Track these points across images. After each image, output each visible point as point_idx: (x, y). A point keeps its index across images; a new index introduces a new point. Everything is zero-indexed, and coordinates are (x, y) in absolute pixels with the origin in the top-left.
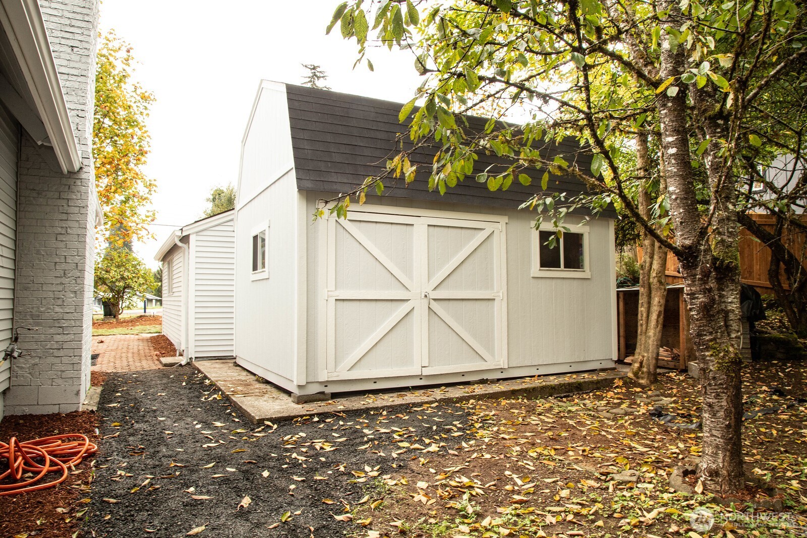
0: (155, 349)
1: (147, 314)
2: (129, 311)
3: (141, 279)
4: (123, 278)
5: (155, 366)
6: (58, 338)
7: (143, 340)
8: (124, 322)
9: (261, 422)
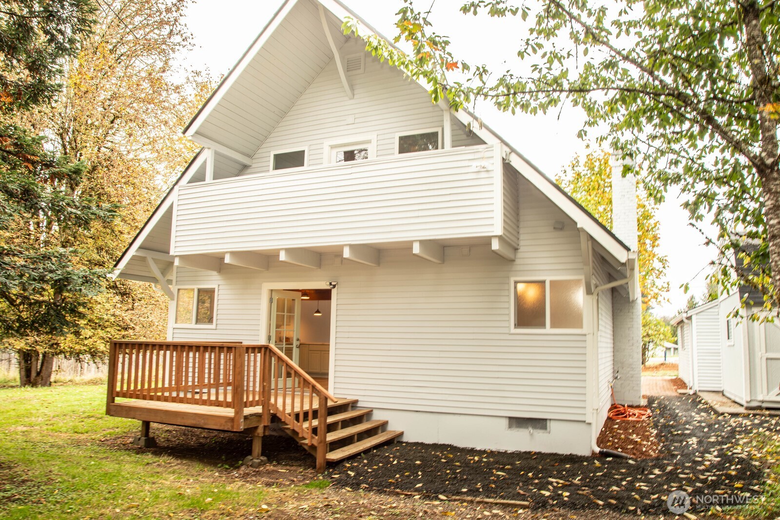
0: (674, 385)
1: (667, 362)
2: (653, 359)
3: (661, 335)
4: (648, 335)
5: (674, 394)
6: (631, 372)
7: (665, 380)
8: (650, 368)
9: (723, 414)
